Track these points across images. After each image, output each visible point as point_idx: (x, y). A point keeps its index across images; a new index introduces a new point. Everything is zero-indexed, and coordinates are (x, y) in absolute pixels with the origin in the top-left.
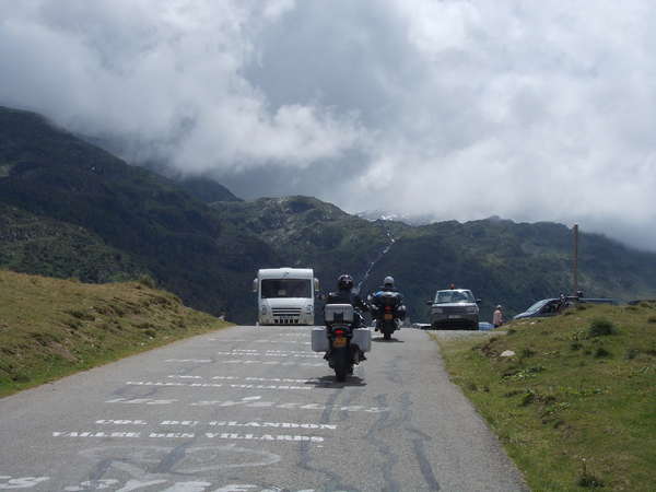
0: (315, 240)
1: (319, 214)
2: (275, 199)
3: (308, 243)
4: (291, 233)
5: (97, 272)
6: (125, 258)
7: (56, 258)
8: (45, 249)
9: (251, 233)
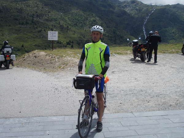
0: (137, 10)
1: (138, 4)
2: (128, 1)
3: (135, 11)
4: (131, 8)
5: (88, 18)
6: (94, 15)
7: (79, 15)
8: (76, 13)
9: (122, 9)
